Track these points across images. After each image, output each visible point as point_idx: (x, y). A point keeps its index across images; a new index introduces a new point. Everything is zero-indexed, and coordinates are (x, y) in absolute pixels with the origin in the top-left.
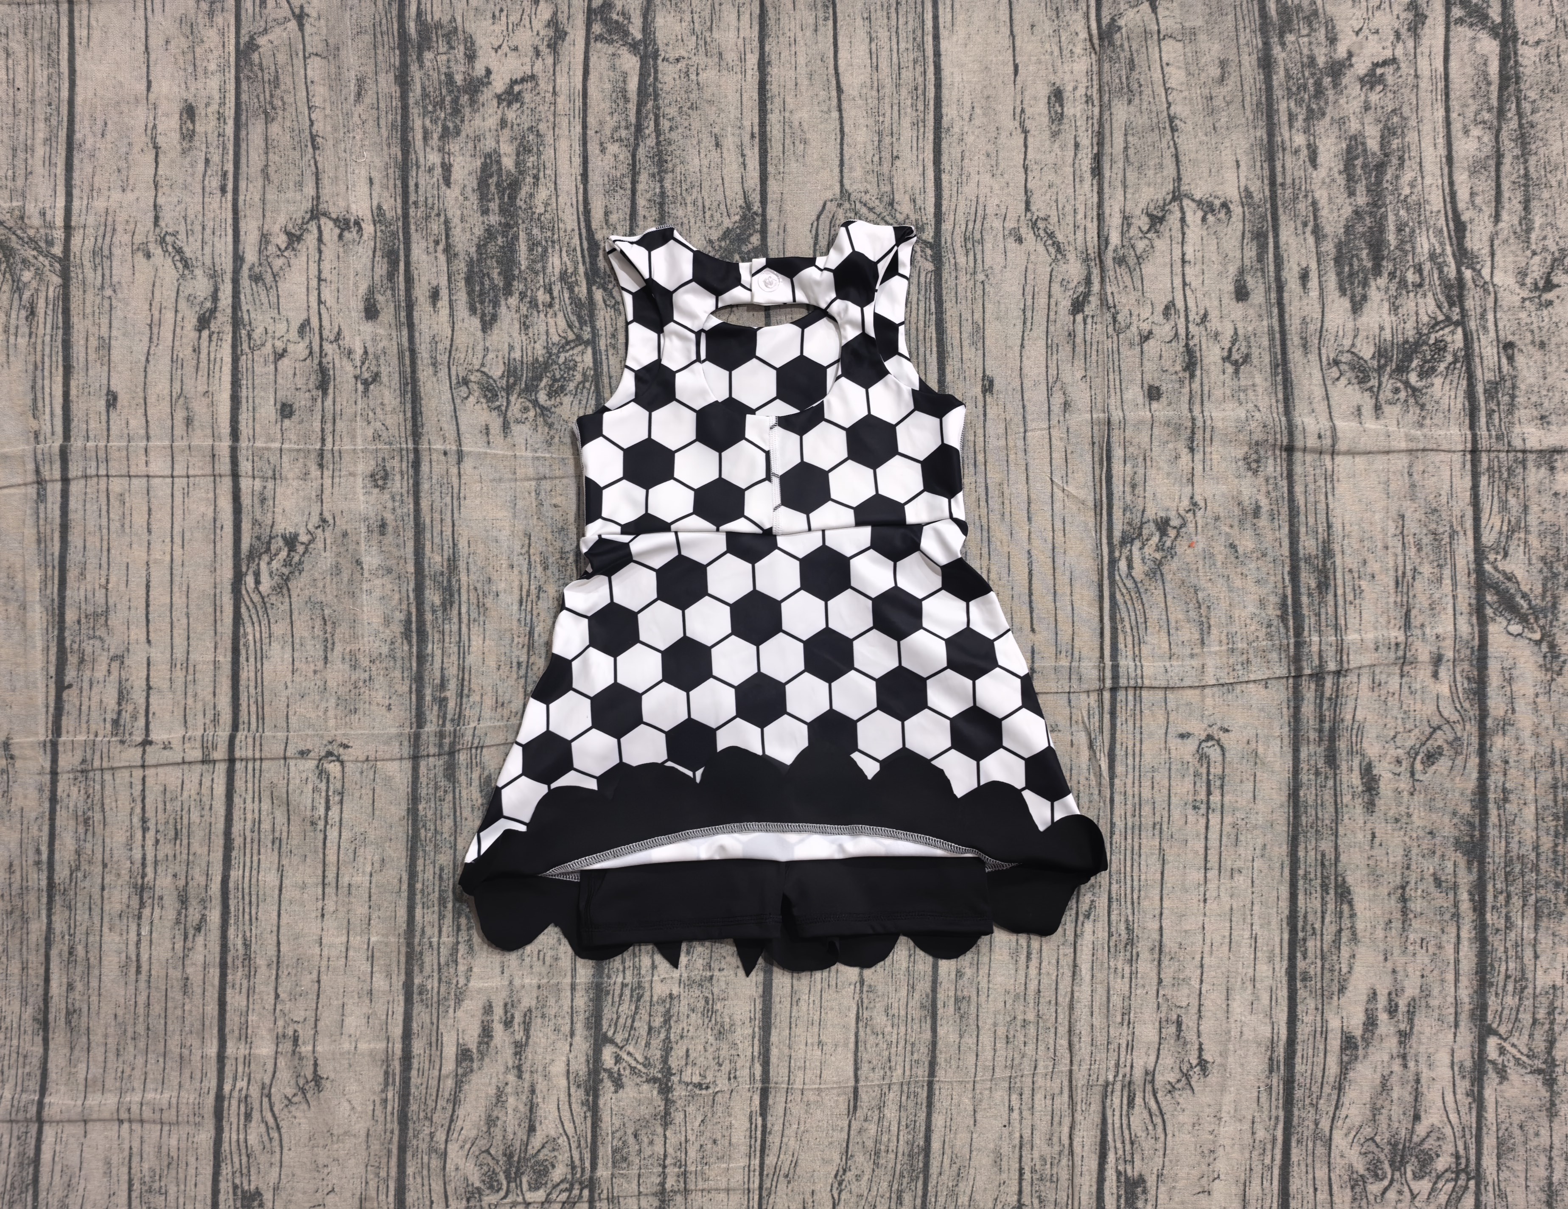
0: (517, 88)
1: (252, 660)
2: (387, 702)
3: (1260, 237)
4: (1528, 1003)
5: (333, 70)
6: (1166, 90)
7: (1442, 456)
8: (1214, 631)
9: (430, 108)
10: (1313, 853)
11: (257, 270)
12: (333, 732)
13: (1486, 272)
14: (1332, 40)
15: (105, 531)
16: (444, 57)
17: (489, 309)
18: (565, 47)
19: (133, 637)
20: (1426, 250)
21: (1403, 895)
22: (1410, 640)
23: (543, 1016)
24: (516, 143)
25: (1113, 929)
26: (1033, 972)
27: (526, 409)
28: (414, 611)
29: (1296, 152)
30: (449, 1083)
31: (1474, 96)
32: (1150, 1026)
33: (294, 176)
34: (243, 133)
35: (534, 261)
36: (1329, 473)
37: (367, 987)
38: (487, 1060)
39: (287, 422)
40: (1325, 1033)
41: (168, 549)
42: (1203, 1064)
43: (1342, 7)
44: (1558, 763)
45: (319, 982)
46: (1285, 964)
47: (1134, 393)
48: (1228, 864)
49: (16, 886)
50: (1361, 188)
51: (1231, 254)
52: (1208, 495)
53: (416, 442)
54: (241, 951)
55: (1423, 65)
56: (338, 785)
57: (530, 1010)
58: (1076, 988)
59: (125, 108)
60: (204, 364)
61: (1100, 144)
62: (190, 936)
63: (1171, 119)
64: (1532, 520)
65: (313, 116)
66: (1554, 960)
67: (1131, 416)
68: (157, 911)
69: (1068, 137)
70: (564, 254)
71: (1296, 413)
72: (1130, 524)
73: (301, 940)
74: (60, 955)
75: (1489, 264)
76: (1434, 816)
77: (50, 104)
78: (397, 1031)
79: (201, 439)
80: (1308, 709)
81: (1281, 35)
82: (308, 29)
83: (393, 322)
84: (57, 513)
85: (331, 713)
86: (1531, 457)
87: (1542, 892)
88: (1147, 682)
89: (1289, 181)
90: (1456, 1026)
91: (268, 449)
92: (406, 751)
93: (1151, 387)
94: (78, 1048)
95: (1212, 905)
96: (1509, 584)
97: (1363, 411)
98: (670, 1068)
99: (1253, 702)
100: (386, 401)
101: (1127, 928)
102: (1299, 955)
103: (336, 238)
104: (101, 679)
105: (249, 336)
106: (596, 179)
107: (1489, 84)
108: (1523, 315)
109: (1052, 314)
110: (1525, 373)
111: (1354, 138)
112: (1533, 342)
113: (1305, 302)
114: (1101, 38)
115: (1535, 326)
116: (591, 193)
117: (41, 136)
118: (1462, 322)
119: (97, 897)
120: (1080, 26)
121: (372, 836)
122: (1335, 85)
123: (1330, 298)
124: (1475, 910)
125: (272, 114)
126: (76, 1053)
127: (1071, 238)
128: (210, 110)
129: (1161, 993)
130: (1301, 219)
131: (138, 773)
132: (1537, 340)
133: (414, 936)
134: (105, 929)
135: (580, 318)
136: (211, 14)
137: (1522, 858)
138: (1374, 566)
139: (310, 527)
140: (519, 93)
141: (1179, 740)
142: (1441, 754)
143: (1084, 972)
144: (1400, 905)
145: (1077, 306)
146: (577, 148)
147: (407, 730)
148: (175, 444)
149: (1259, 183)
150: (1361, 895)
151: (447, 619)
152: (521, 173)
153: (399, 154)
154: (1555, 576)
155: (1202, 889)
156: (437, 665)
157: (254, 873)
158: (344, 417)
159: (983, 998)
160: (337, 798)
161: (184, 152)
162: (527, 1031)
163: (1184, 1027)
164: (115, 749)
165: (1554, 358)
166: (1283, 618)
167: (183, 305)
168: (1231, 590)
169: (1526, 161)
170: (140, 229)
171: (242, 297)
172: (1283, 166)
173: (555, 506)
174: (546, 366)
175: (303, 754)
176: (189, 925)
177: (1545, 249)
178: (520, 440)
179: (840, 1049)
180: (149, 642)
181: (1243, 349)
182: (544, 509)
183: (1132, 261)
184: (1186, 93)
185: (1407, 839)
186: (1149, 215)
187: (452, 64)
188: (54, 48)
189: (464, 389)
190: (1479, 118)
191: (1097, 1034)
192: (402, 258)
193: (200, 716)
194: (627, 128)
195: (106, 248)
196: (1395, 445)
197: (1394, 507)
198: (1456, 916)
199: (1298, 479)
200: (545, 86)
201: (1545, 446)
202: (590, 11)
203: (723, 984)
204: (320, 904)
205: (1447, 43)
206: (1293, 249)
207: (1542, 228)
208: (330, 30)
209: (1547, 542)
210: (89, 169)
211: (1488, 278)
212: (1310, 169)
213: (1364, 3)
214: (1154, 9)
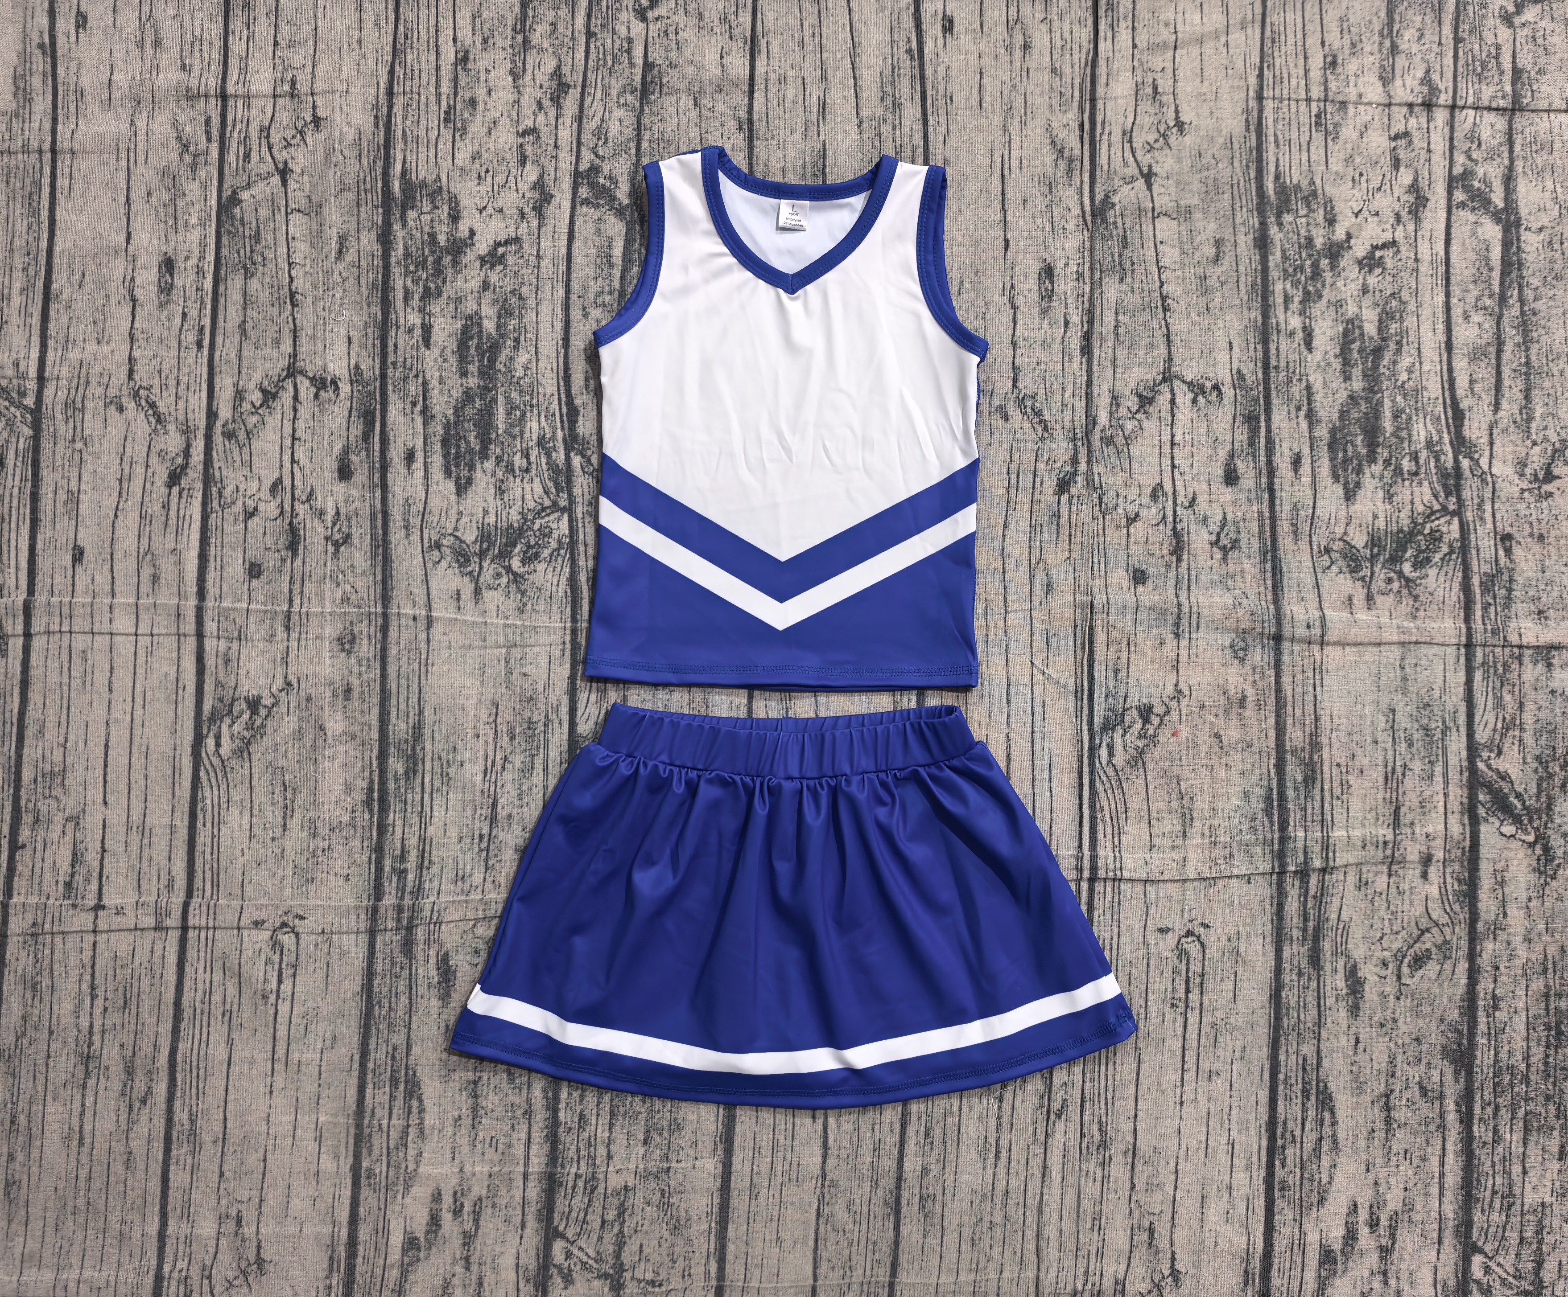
0: (500, 250)
1: (209, 825)
2: (345, 872)
3: (1251, 420)
4: (1515, 1220)
5: (315, 227)
6: (1159, 269)
7: (1435, 649)
8: (1196, 823)
9: (412, 268)
10: (1294, 1057)
11: (230, 427)
12: (289, 902)
13: (1484, 462)
14: (1331, 221)
15: (65, 688)
16: (428, 217)
17: (464, 473)
18: (551, 209)
19: (89, 798)
20: (1423, 438)
21: (1387, 1104)
22: (1399, 838)
23: (494, 1206)
24: (497, 307)
25: (1086, 1130)
26: (1001, 1172)
27: (498, 575)
28: (376, 779)
29: (1292, 334)
30: (394, 1274)
31: (1475, 282)
32: (1122, 1233)
33: (271, 334)
34: (222, 288)
35: (511, 425)
36: (1318, 663)
37: (313, 1169)
38: (434, 1249)
39: (255, 582)
40: (1303, 1246)
41: (129, 709)
42: (1175, 1274)
43: (1343, 188)
44: (1551, 971)
45: (265, 1160)
46: (1263, 1172)
47: (1119, 577)
48: (1205, 1066)
50: (1357, 372)
51: (1221, 438)
52: (1193, 682)
53: (385, 606)
54: (187, 1126)
55: (1424, 249)
56: (292, 959)
57: (480, 1199)
58: (1045, 1191)
59: (103, 259)
60: (173, 521)
61: (1091, 322)
62: (135, 1109)
63: (1164, 298)
64: (1528, 718)
65: (293, 273)
66: (1544, 1176)
67: (1115, 599)
68: (102, 1081)
69: (1058, 313)
70: (543, 419)
71: (1285, 602)
72: (1111, 710)
73: (248, 1117)
75: (1487, 453)
76: (1421, 1023)
77: (28, 254)
78: (344, 1215)
79: (167, 598)
80: (1292, 906)
81: (1279, 215)
82: (291, 184)
83: (366, 482)
84: (19, 668)
85: (287, 882)
86: (1528, 653)
87: (1532, 1104)
88: (1126, 875)
89: (1283, 364)
90: (1440, 1242)
91: (234, 609)
92: (363, 924)
93: (1136, 571)
94: (16, 1221)
95: (1188, 1109)
96: (1502, 784)
97: (1355, 600)
98: (622, 1264)
99: (1236, 897)
100: (356, 564)
101: (1100, 1130)
102: (1277, 1162)
103: (311, 396)
104: (56, 840)
105: (220, 494)
106: (577, 343)
107: (1491, 269)
108: (1522, 507)
109: (1037, 493)
110: (1523, 565)
111: (1351, 321)
112: (1531, 535)
113: (1296, 488)
114: (1093, 215)
115: (1534, 517)
116: (572, 357)
117: (17, 286)
118: (1458, 513)
119: (41, 1064)
120: (1073, 202)
121: (324, 1011)
122: (1333, 267)
123: (1322, 485)
124: (1461, 1121)
125: (252, 270)
126: (14, 1226)
127: (1058, 417)
128: (190, 263)
129: (1134, 1198)
130: (1295, 402)
131: (89, 938)
132: (1536, 532)
133: (363, 1118)
134: (49, 1099)
135: (557, 484)
136: (194, 167)
137: (1511, 1068)
139: (274, 690)
140: (503, 255)
141: (1158, 935)
142: (1429, 958)
143: (1054, 1174)
144: (1383, 1114)
145: (1063, 486)
146: (559, 312)
147: (365, 902)
148: (141, 601)
149: (1252, 365)
150: (1343, 1102)
151: (410, 788)
152: (502, 336)
153: (379, 314)
154: (1551, 776)
155: (1178, 1091)
156: (398, 835)
157: (203, 1045)
158: (313, 579)
159: (948, 1197)
160: (291, 971)
161: (161, 306)
162: (476, 1221)
163: (1156, 1235)
164: (67, 914)
165: (1553, 551)
166: (1268, 811)
167: (154, 460)
168: (1214, 781)
169: (1527, 349)
170: (114, 382)
171: (214, 454)
172: (1277, 349)
173: (525, 675)
174: (521, 532)
175: (258, 924)
176: (134, 1096)
177: (1546, 439)
178: (491, 607)
179: (799, 1247)
180: (105, 803)
181: (1232, 534)
182: (513, 678)
183: (1120, 441)
184: (1179, 273)
185: (1392, 1045)
186: (1138, 395)
187: (435, 224)
188: (36, 197)
189: (436, 553)
190: (1480, 305)
191: (1066, 1239)
192: (378, 419)
193: (154, 880)
194: (610, 293)
195: (78, 400)
196: (1387, 637)
197: (1385, 701)
198: (1442, 1127)
199: (1286, 669)
200: (528, 248)
201: (1541, 642)
202: (577, 174)
203: (680, 1177)
204: (269, 1080)
205: (1448, 227)
206: (1285, 434)
207: (1542, 416)
208: (313, 186)
209: (1543, 741)
210: (65, 320)
211: (1486, 468)
212: (1305, 353)
213: (1364, 185)
214: (1149, 187)
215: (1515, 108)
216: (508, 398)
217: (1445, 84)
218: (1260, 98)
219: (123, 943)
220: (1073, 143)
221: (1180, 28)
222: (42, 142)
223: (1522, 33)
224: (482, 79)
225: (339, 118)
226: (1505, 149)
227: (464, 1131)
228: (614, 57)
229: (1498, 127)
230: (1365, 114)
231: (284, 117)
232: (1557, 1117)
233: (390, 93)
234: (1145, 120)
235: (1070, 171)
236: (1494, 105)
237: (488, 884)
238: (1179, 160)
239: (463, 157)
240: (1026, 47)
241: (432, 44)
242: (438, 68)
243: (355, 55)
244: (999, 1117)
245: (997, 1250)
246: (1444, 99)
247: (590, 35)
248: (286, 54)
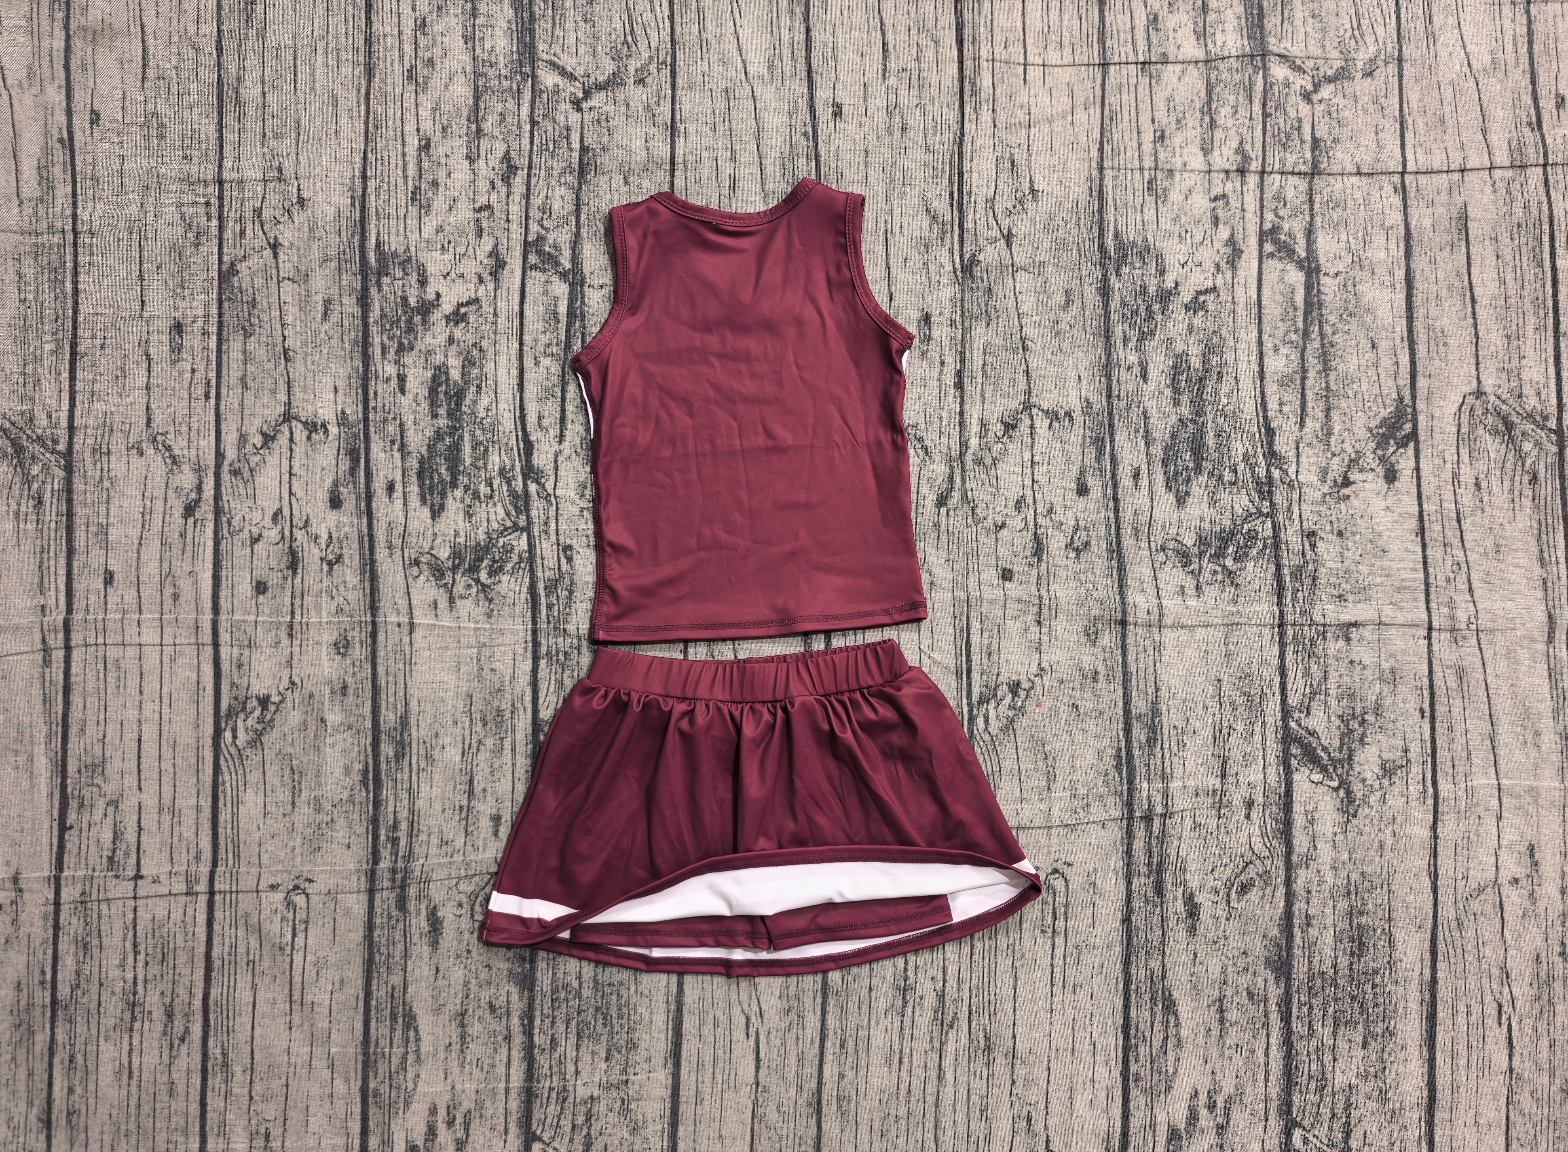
0: (463, 310)
1: (229, 805)
2: (346, 841)
3: (1098, 441)
4: (1328, 1099)
5: (303, 293)
6: (1019, 315)
7: (1253, 629)
8: (1059, 779)
9: (388, 326)
10: (1143, 971)
11: (236, 465)
12: (300, 868)
13: (1292, 472)
14: (1162, 272)
15: (102, 692)
16: (400, 282)
17: (438, 500)
18: (505, 274)
19: (126, 785)
20: (1240, 453)
21: (1220, 1007)
22: (1226, 787)
23: (481, 1116)
24: (462, 358)
25: (973, 1038)
26: (904, 1075)
27: (469, 586)
28: (371, 762)
29: (1130, 368)
31: (1283, 320)
32: (1005, 1122)
33: (269, 385)
34: (224, 347)
35: (477, 459)
36: (1157, 643)
37: (328, 1091)
39: (261, 598)
40: (1154, 1126)
41: (157, 708)
43: (1171, 243)
44: (1353, 893)
45: (287, 1087)
46: (1120, 1066)
47: (990, 575)
48: (1070, 980)
49: (23, 1003)
50: (1185, 399)
51: (1073, 456)
52: (1054, 661)
53: (374, 616)
54: (220, 1059)
55: (1239, 292)
56: (304, 915)
57: (469, 1112)
58: (941, 1090)
59: (122, 324)
60: (189, 548)
61: (962, 362)
62: (176, 1046)
63: (1023, 340)
64: (1332, 684)
65: (286, 333)
66: (1350, 1062)
67: (987, 595)
68: (147, 1023)
69: (935, 354)
70: (503, 453)
71: (1129, 593)
72: (986, 686)
73: (272, 1050)
74: (62, 1062)
75: (1294, 464)
76: (1247, 939)
77: (56, 321)
78: (355, 1128)
79: (187, 614)
80: (1139, 845)
81: (1118, 268)
82: (282, 257)
83: (354, 510)
84: (61, 676)
85: (298, 851)
86: (1330, 630)
89: (1123, 393)
90: (1266, 1120)
91: (244, 621)
92: (364, 885)
93: (1004, 570)
94: (77, 1144)
95: (1057, 1016)
96: (1311, 739)
97: (1186, 590)
99: (1093, 840)
100: (348, 580)
101: (985, 1036)
102: (1131, 1059)
103: (305, 438)
104: (99, 822)
105: (229, 523)
106: (530, 387)
107: (1296, 309)
108: (1324, 508)
109: (921, 506)
110: (1325, 557)
111: (1179, 356)
112: (1332, 531)
113: (1137, 497)
114: (963, 272)
115: (1334, 517)
116: (526, 400)
117: (48, 348)
118: (1271, 515)
119: (94, 1011)
120: (946, 261)
121: (332, 959)
122: (1164, 310)
123: (1158, 494)
124: (1282, 1019)
125: (250, 331)
126: (76, 1148)
127: (937, 442)
128: (196, 326)
129: (1014, 1092)
130: (1134, 426)
131: (130, 904)
132: (1336, 529)
133: (369, 1048)
134: (102, 1040)
135: (516, 508)
136: (197, 243)
137: (1322, 974)
138: (1195, 724)
139: (281, 689)
140: (465, 314)
142: (1253, 885)
143: (948, 1075)
144: (1218, 1016)
145: (942, 501)
146: (515, 362)
147: (364, 866)
148: (164, 617)
149: (1097, 395)
150: (1185, 1007)
151: (399, 769)
152: (466, 383)
153: (361, 366)
154: (1351, 732)
155: (1049, 1002)
156: (391, 809)
157: (231, 991)
158: (312, 594)
159: (862, 1096)
160: (303, 926)
161: (173, 363)
162: (467, 1130)
163: (1033, 1122)
164: (111, 884)
165: (1351, 545)
166: (1118, 768)
167: (171, 495)
168: (1073, 743)
169: (1327, 376)
170: (135, 430)
171: (223, 489)
172: (1119, 381)
173: (493, 670)
174: (487, 549)
175: (274, 887)
176: (174, 1036)
177: (1343, 451)
178: (464, 614)
179: (738, 1143)
180: (140, 789)
181: (1083, 537)
182: (484, 673)
183: (988, 462)
184: (1036, 318)
185: (1224, 958)
186: (1003, 423)
187: (407, 289)
188: (61, 271)
189: (416, 569)
190: (1287, 339)
191: (959, 1128)
192: (363, 456)
193: (185, 852)
194: (558, 344)
195: (104, 446)
196: (1212, 620)
197: (1213, 673)
198: (1266, 1025)
199: (1131, 648)
200: (487, 308)
201: (1342, 621)
202: (526, 244)
203: (637, 1087)
204: (288, 1018)
205: (1260, 274)
206: (1126, 452)
207: (1341, 433)
208: (301, 258)
209: (1344, 703)
210: (90, 377)
211: (1293, 476)
212: (1142, 383)
213: (1189, 240)
214: (1009, 245)
215: (1314, 172)
216: (473, 436)
217: (1256, 153)
218: (1101, 168)
219: (159, 907)
220: (944, 209)
221: (1033, 110)
222: (64, 223)
223: (1319, 108)
224: (443, 163)
225: (320, 198)
226: (1307, 207)
227: (454, 1055)
228: (555, 142)
229: (1301, 188)
230: (1190, 179)
231: (274, 198)
232: (1361, 1013)
233: (364, 177)
234: (1005, 189)
235: (943, 232)
236: (1296, 170)
237: (469, 848)
238: (1034, 223)
239: (428, 230)
240: (904, 129)
241: (399, 133)
242: (404, 154)
243: (333, 144)
244: (902, 1030)
245: (902, 1139)
246: (1255, 165)
247: (533, 123)
248: (272, 144)
